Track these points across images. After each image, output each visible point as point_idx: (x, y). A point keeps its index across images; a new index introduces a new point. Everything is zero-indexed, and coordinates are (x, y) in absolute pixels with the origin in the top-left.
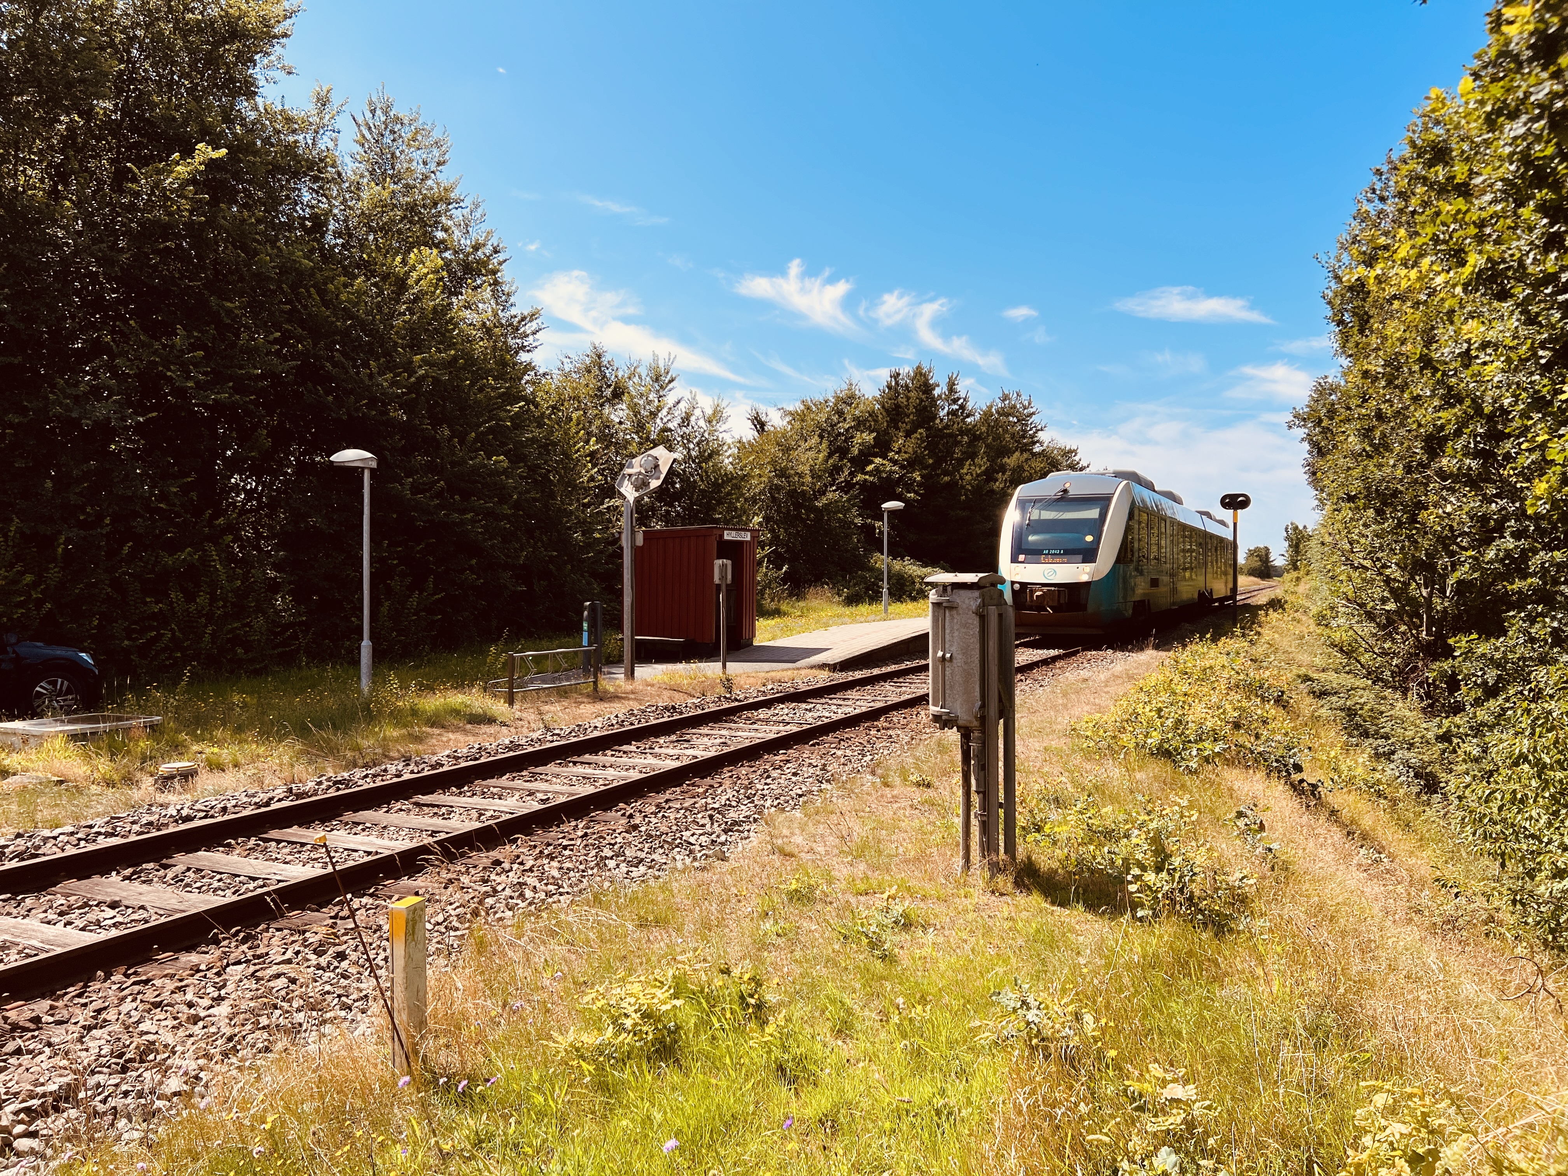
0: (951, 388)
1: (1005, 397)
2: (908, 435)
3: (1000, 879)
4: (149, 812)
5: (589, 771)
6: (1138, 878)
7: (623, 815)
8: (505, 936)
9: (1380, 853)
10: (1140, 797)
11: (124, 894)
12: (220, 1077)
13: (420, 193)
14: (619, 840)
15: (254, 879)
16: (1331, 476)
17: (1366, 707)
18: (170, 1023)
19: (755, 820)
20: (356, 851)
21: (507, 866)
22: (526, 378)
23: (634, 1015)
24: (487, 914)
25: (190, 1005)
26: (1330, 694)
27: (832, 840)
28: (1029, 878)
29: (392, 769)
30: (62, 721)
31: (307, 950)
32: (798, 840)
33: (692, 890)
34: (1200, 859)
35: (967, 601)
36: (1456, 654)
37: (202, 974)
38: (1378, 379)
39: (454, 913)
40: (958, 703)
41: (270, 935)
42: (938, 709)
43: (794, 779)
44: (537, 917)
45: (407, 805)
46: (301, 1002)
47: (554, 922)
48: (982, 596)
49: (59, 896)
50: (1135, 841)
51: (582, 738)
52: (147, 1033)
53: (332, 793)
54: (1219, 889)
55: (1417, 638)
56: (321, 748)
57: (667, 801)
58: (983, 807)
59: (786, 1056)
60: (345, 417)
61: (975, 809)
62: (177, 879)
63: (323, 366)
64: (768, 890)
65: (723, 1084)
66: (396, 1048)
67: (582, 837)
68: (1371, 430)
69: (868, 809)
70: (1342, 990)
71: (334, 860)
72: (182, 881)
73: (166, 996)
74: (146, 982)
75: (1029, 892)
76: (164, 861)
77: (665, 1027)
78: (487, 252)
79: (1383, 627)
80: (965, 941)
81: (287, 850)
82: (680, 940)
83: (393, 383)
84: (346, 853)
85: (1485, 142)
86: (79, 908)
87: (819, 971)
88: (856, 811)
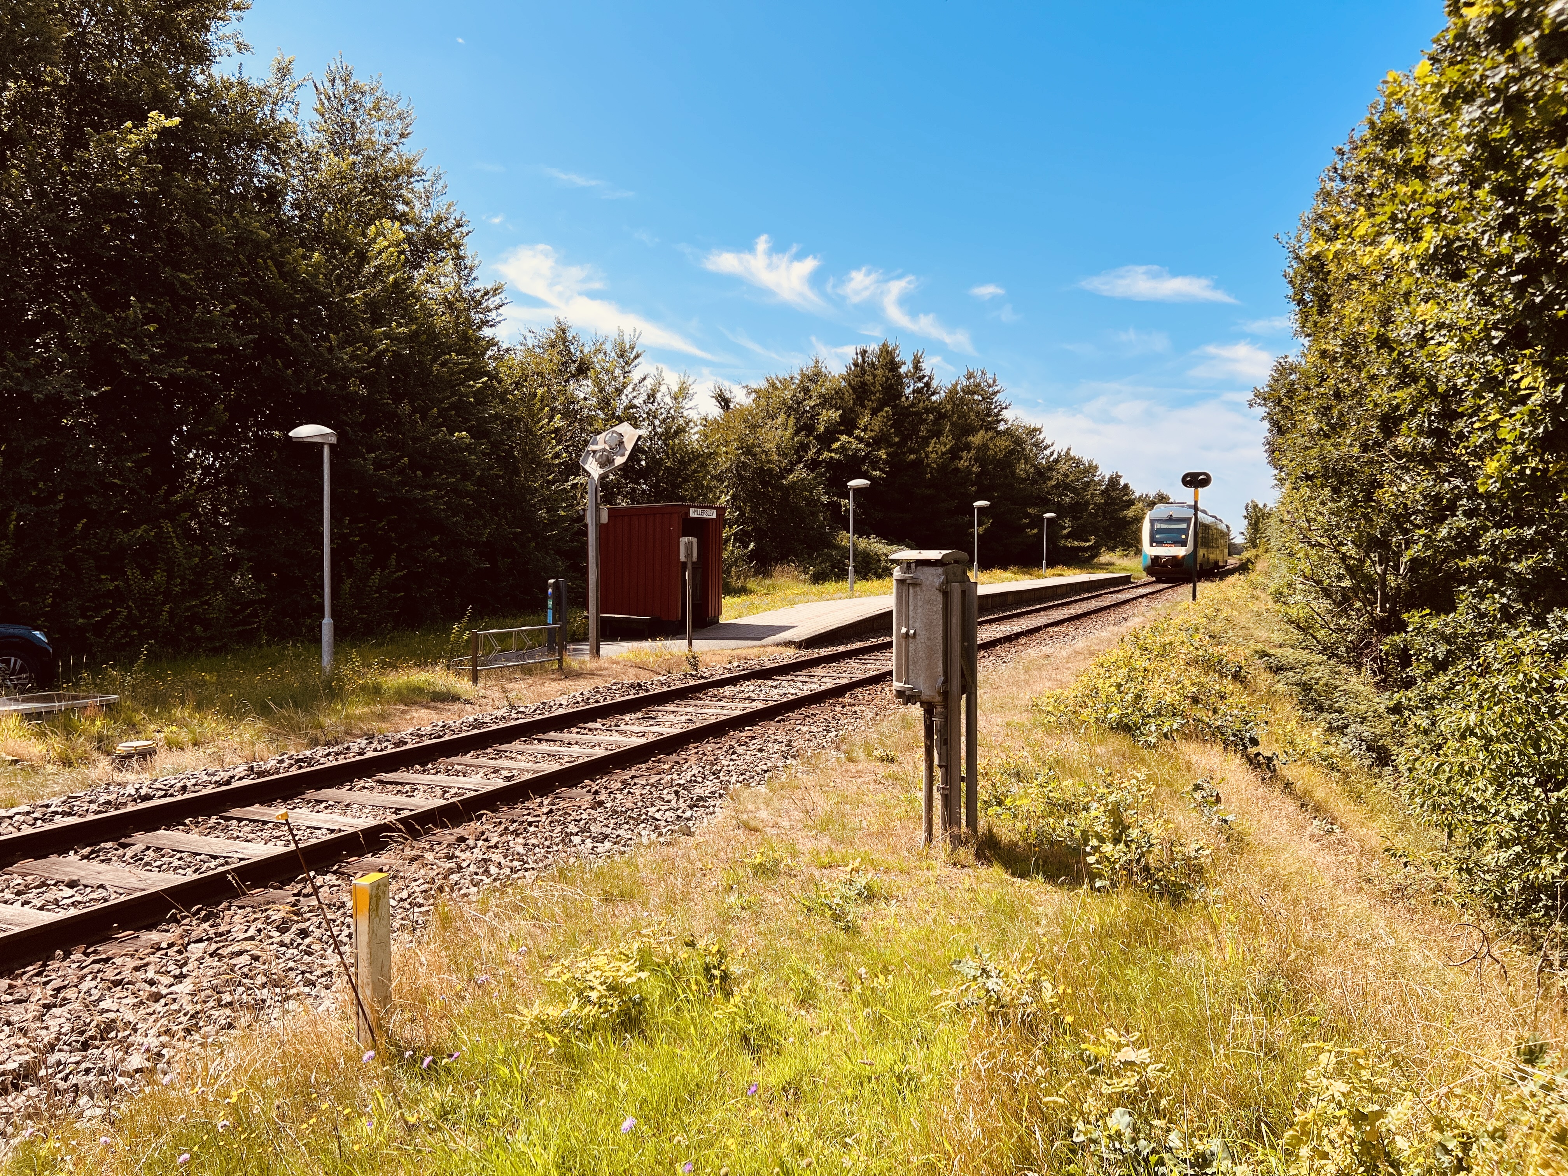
0: (917, 366)
1: (970, 376)
2: (874, 412)
3: (962, 851)
4: (107, 791)
5: (554, 748)
6: (1096, 849)
7: (589, 791)
8: (469, 911)
9: (1332, 824)
10: (1100, 771)
11: (83, 873)
12: (183, 1054)
13: (381, 165)
14: (584, 816)
15: (215, 857)
16: (1290, 455)
17: (1321, 682)
18: (132, 1000)
19: (721, 796)
20: (319, 829)
21: (471, 842)
22: (489, 353)
23: (599, 987)
24: (452, 890)
25: (152, 983)
26: (1286, 669)
27: (797, 815)
28: (990, 850)
29: (355, 748)
30: (17, 700)
31: (269, 928)
32: (763, 814)
33: (658, 864)
34: (1157, 831)
35: (930, 578)
36: (1409, 629)
37: (163, 952)
38: (1335, 359)
39: (417, 889)
40: (921, 678)
41: (232, 912)
42: (902, 684)
43: (759, 755)
44: (503, 893)
45: (370, 783)
46: (265, 979)
47: (519, 897)
48: (946, 574)
49: (15, 875)
50: (1093, 813)
51: (547, 715)
52: (108, 1011)
53: (294, 771)
54: (1176, 859)
55: (1371, 614)
56: (282, 726)
57: (632, 778)
58: (945, 781)
59: (750, 1026)
60: (304, 392)
61: (938, 783)
62: (137, 858)
63: (282, 340)
64: (732, 864)
65: (688, 1054)
66: (361, 1022)
67: (547, 813)
68: (1329, 408)
69: (832, 784)
70: (1293, 956)
71: (297, 838)
72: (142, 859)
73: (126, 974)
74: (106, 960)
75: (990, 864)
76: (123, 840)
77: (630, 999)
78: (450, 226)
79: (1339, 604)
80: (927, 912)
81: (249, 829)
82: (646, 914)
83: (353, 358)
84: (308, 830)
85: (1443, 123)
86: (36, 887)
87: (784, 942)
88: (821, 786)
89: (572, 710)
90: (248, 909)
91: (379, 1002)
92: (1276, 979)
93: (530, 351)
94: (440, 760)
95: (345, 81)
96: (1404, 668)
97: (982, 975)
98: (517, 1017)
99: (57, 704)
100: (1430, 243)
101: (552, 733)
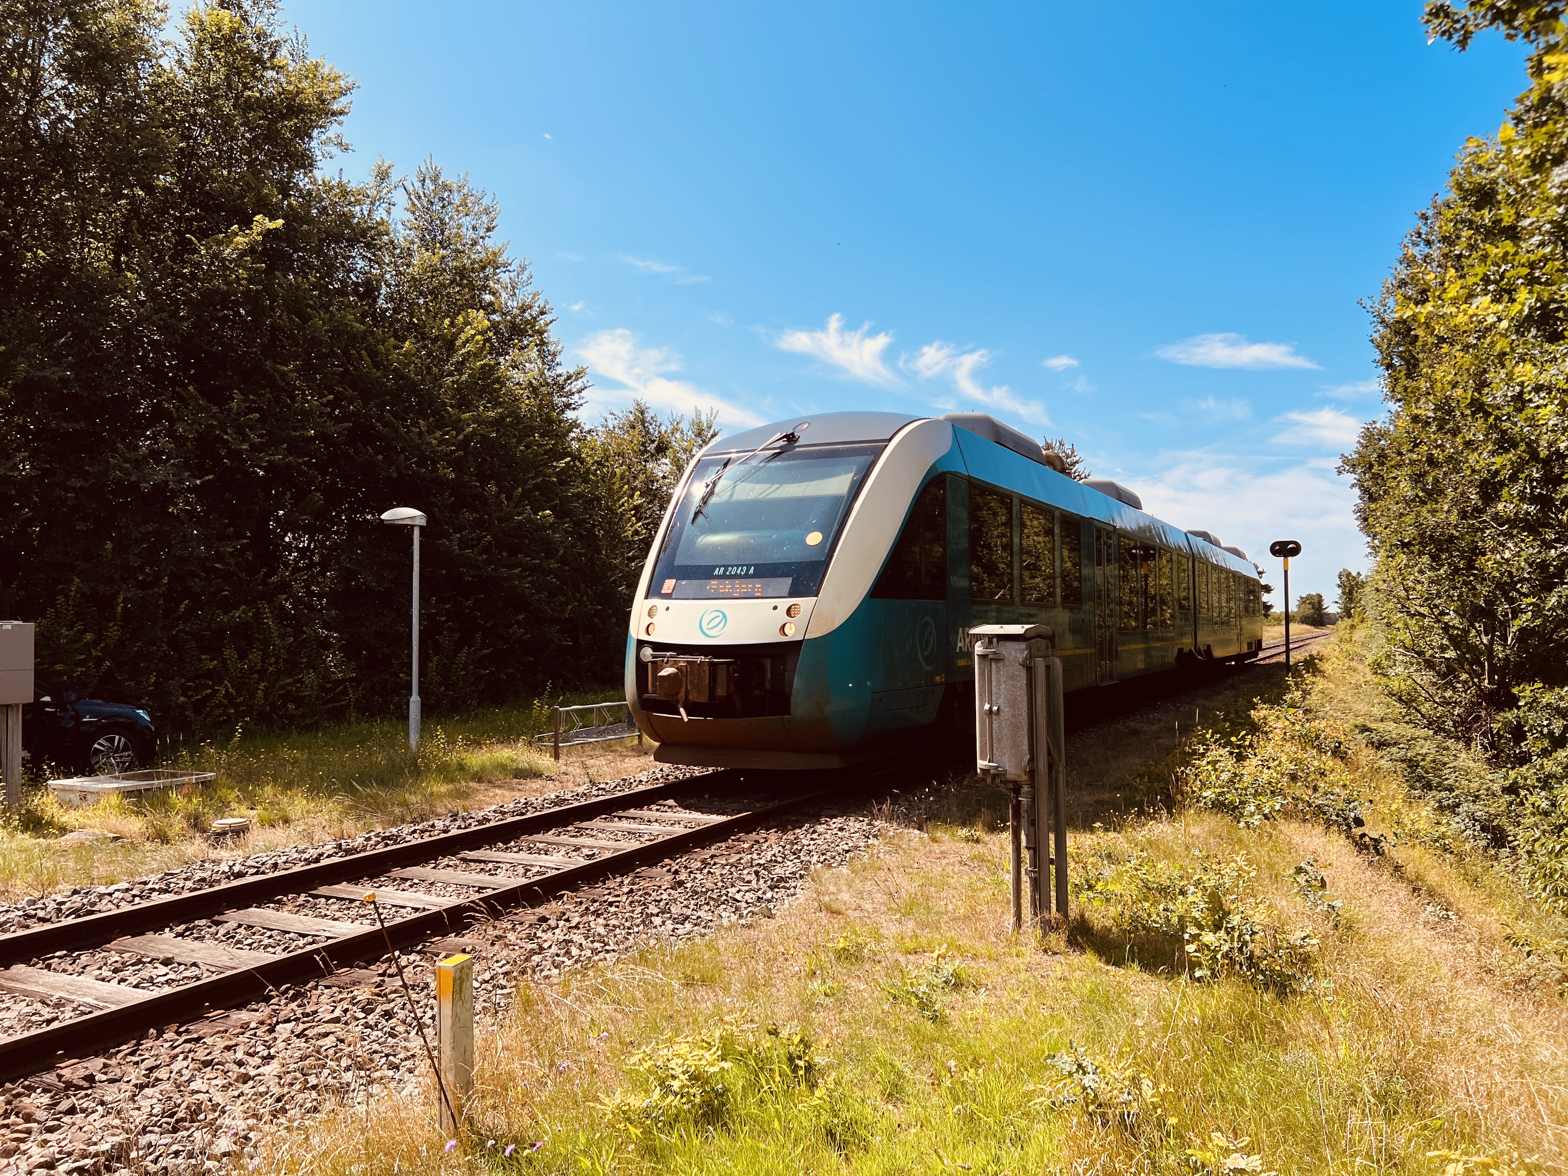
3: (1053, 937)
4: (202, 868)
5: (634, 826)
6: (1195, 938)
7: (669, 871)
8: (551, 995)
9: (1447, 910)
10: (1197, 853)
11: (177, 951)
12: (269, 1138)
13: (469, 258)
14: (664, 896)
15: (304, 936)
16: (1384, 521)
17: (1428, 759)
18: (220, 1082)
19: (802, 877)
20: (404, 907)
21: (552, 923)
22: (572, 435)
23: (682, 1077)
24: (534, 972)
25: (240, 1064)
26: (1389, 745)
27: (879, 897)
28: (1082, 937)
29: (440, 825)
30: (117, 778)
31: (355, 1008)
32: (845, 896)
33: (738, 947)
34: (1259, 917)
35: (1013, 653)
36: (1521, 704)
37: (252, 1032)
38: (1428, 424)
39: (500, 971)
40: (1006, 756)
41: (319, 992)
42: (986, 763)
43: (840, 834)
44: (583, 976)
45: (454, 861)
46: (350, 1062)
47: (600, 980)
48: (1029, 648)
49: (113, 952)
50: (1191, 898)
51: (627, 792)
52: (198, 1092)
53: (380, 849)
54: (1280, 948)
55: (1479, 687)
56: (369, 805)
57: (712, 857)
58: (1034, 864)
59: (836, 1121)
60: (395, 475)
61: (1026, 866)
62: (229, 936)
63: (373, 427)
64: (816, 949)
65: (772, 1149)
66: (443, 1109)
67: (628, 893)
68: (1424, 475)
69: (916, 865)
70: (1411, 1054)
71: (382, 917)
72: (233, 937)
73: (216, 1054)
74: (197, 1040)
75: (1083, 950)
76: (216, 918)
77: (713, 1089)
78: (534, 313)
79: (1443, 676)
80: (1018, 1002)
81: (336, 907)
82: (728, 1000)
83: (442, 442)
84: (394, 909)
85: (1531, 184)
86: (133, 965)
87: (869, 1031)
88: (904, 867)
89: (651, 787)
90: (335, 989)
91: (461, 1088)
92: (1394, 1079)
93: (610, 432)
94: (522, 838)
95: (435, 180)
96: (1517, 743)
97: (1077, 1071)
98: (599, 1106)
99: (156, 782)
100: (1523, 304)
101: (632, 811)
